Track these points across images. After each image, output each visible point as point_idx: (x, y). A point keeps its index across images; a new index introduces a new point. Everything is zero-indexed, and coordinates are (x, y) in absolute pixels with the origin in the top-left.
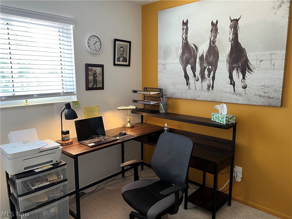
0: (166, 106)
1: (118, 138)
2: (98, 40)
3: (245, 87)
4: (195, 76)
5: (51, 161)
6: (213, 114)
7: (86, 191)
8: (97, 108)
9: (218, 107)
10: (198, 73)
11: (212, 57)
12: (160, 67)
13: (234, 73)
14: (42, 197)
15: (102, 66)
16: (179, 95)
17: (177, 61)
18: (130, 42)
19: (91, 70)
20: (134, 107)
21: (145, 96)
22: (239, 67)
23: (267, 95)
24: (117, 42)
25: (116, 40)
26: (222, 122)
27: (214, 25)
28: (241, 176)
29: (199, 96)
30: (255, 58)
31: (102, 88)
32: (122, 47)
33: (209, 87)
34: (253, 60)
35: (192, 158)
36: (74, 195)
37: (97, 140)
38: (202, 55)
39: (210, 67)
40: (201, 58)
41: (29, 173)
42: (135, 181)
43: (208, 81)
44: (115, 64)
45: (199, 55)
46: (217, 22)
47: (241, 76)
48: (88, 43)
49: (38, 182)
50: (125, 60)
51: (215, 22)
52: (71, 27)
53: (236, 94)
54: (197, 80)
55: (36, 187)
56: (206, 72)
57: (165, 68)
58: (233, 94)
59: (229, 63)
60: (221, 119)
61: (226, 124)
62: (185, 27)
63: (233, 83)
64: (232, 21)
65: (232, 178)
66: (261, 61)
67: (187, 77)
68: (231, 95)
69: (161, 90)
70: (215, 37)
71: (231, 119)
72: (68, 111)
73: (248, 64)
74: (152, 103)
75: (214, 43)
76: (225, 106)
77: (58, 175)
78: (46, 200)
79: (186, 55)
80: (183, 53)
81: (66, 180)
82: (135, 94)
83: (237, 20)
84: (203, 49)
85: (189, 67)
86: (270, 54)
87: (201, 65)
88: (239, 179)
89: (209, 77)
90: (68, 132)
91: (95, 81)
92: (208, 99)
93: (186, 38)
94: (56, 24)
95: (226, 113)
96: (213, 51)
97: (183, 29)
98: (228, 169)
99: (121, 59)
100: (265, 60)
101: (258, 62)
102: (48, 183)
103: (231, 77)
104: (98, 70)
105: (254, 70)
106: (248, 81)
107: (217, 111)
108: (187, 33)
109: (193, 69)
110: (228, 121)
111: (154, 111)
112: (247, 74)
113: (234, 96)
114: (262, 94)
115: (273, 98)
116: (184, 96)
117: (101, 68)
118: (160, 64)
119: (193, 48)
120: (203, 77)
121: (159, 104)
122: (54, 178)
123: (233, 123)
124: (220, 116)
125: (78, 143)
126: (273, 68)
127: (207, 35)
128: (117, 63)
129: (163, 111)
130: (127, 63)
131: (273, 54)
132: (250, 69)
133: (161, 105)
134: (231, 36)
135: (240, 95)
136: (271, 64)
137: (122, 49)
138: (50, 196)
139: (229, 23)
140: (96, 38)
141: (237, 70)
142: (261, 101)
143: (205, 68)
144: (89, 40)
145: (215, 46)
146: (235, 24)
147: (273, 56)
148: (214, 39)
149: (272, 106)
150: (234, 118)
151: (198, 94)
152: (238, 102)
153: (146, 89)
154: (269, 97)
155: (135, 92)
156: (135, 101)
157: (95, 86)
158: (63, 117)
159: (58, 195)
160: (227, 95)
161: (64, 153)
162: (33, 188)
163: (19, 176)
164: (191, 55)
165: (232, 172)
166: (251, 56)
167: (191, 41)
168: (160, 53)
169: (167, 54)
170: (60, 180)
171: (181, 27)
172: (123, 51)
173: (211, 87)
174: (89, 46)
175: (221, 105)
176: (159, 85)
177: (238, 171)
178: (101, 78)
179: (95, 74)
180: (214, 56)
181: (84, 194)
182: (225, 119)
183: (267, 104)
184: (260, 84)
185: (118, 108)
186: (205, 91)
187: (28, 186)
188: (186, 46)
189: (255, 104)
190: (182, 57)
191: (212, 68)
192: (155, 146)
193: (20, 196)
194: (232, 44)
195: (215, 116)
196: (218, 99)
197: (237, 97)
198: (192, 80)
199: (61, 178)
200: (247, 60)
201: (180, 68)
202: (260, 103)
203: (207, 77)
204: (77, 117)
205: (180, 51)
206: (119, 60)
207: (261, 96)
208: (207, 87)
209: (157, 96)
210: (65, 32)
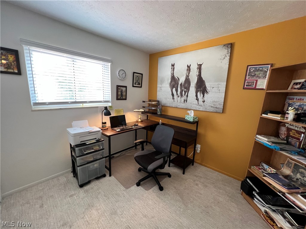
0: (161, 110)
1: (133, 127)
2: (124, 72)
3: (204, 102)
4: (177, 94)
5: (96, 139)
6: (186, 115)
7: (115, 156)
8: (122, 110)
9: (189, 112)
10: (179, 93)
11: (187, 85)
12: (158, 89)
13: (199, 93)
14: (90, 158)
15: (126, 87)
16: (168, 105)
17: (168, 86)
18: (142, 74)
19: (120, 89)
20: (143, 110)
21: (149, 104)
22: (201, 90)
23: (215, 106)
24: (135, 74)
25: (134, 73)
26: (191, 120)
27: (189, 67)
28: (200, 150)
29: (179, 106)
30: (210, 86)
31: (126, 99)
32: (138, 77)
33: (185, 100)
34: (209, 87)
35: (173, 139)
36: (108, 158)
37: (121, 128)
38: (182, 83)
39: (186, 90)
40: (181, 85)
41: (83, 144)
42: (142, 151)
43: (184, 97)
44: (133, 86)
45: (180, 83)
46: (190, 65)
47: (202, 95)
48: (119, 74)
49: (88, 149)
50: (139, 84)
51: (189, 65)
52: (109, 64)
53: (199, 105)
54: (179, 97)
55: (87, 152)
56: (183, 93)
57: (161, 89)
58: (197, 105)
59: (196, 88)
60: (190, 119)
61: (193, 121)
62: (173, 67)
63: (197, 99)
64: (198, 65)
65: (195, 150)
66: (213, 88)
67: (173, 95)
68: (196, 106)
69: (158, 101)
70: (189, 73)
71: (195, 118)
72: (106, 111)
73: (206, 89)
74: (153, 108)
75: (188, 77)
76: (193, 111)
77: (99, 146)
78: (92, 159)
79: (173, 83)
80: (171, 82)
81: (104, 149)
82: (144, 103)
83: (201, 65)
84: (182, 80)
85: (174, 89)
86: (218, 84)
87: (181, 88)
88: (198, 151)
89: (185, 95)
90: (105, 123)
91: (122, 95)
92: (184, 108)
93: (173, 73)
94: (101, 62)
95: (193, 115)
96: (188, 81)
97: (172, 68)
98: (193, 146)
99: (137, 83)
100: (216, 87)
101: (211, 88)
102: (94, 150)
104: (124, 89)
105: (209, 93)
106: (205, 98)
107: (188, 114)
108: (174, 71)
109: (177, 90)
110: (194, 120)
111: (154, 113)
112: (205, 94)
113: (198, 106)
114: (213, 106)
115: (218, 108)
116: (171, 105)
117: (125, 88)
118: (158, 87)
119: (177, 79)
120: (182, 95)
122: (97, 148)
123: (196, 121)
124: (190, 117)
125: (111, 129)
126: (219, 91)
127: (185, 72)
128: (134, 85)
129: (159, 113)
130: (140, 86)
131: (219, 84)
132: (207, 92)
133: (158, 110)
134: (198, 73)
135: (201, 106)
136: (218, 89)
137: (137, 78)
138: (95, 157)
139: (197, 66)
140: (123, 71)
141: (200, 92)
143: (183, 90)
144: (119, 72)
145: (189, 78)
146: (200, 67)
147: (219, 85)
148: (188, 75)
149: (218, 113)
150: (197, 118)
151: (179, 104)
152: (200, 110)
153: (150, 101)
154: (216, 108)
155: (144, 102)
156: (144, 107)
157: (122, 98)
158: (103, 114)
159: (99, 157)
160: (194, 105)
161: (103, 134)
162: (85, 153)
163: (77, 146)
164: (175, 83)
165: (195, 147)
166: (208, 85)
167: (176, 75)
168: (159, 81)
169: (162, 82)
170: (100, 149)
171: (171, 67)
172: (138, 79)
173: (185, 101)
174: (119, 76)
175: (191, 111)
176: (157, 99)
177: (198, 147)
178: (125, 94)
179: (122, 92)
180: (188, 84)
181: (114, 157)
182: (192, 119)
183: (215, 111)
184: (212, 100)
185: (134, 111)
186: (183, 103)
187: (82, 151)
188: (173, 78)
189: (209, 111)
190: (170, 84)
191: (187, 90)
192: (154, 132)
193: (77, 157)
194: (198, 78)
195: (187, 117)
196: (189, 108)
197: (200, 107)
198: (175, 97)
199: (101, 148)
200: (205, 87)
201: (170, 89)
202: (211, 111)
203: (183, 95)
204: (111, 115)
205: (170, 80)
206: (135, 84)
207: (212, 107)
208: (183, 101)
209: (156, 104)
210: (106, 67)
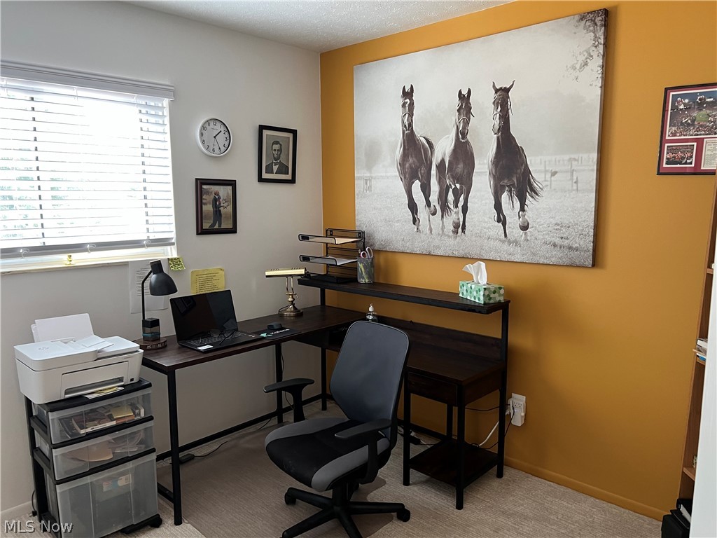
0: (372, 267)
1: (264, 335)
2: (223, 129)
3: (525, 228)
4: (428, 204)
5: (121, 380)
6: (461, 283)
7: (196, 452)
8: (221, 272)
9: (470, 268)
10: (434, 197)
11: (461, 166)
12: (359, 185)
13: (505, 197)
14: (100, 450)
15: (232, 184)
16: (398, 246)
17: (394, 172)
18: (294, 132)
19: (208, 193)
20: (302, 271)
21: (328, 248)
22: (513, 185)
23: (566, 243)
24: (265, 132)
25: (262, 128)
26: (477, 301)
27: (464, 99)
28: (523, 414)
29: (438, 247)
30: (542, 168)
31: (233, 230)
32: (276, 143)
33: (456, 226)
34: (539, 172)
37: (216, 338)
38: (443, 161)
39: (458, 186)
40: (441, 166)
41: (73, 401)
42: (295, 422)
43: (455, 215)
44: (261, 180)
45: (436, 160)
46: (469, 92)
47: (517, 204)
48: (202, 135)
49: (94, 420)
50: (283, 170)
51: (465, 92)
52: (166, 102)
53: (510, 242)
54: (434, 214)
55: (89, 430)
56: (451, 197)
57: (370, 188)
58: (503, 242)
59: (494, 177)
60: (475, 294)
61: (485, 304)
62: (408, 100)
63: (502, 220)
64: (497, 91)
66: (554, 174)
67: (413, 207)
68: (498, 243)
69: (361, 234)
71: (494, 292)
72: (157, 278)
73: (529, 180)
74: (341, 262)
75: (464, 135)
76: (483, 265)
77: (134, 407)
78: (108, 457)
79: (411, 160)
80: (405, 156)
81: (151, 418)
82: (305, 242)
83: (506, 90)
84: (444, 148)
85: (417, 186)
86: (570, 160)
87: (440, 181)
88: (518, 420)
89: (457, 207)
90: (155, 323)
92: (456, 254)
93: (410, 125)
94: (134, 98)
95: (485, 281)
96: (463, 152)
97: (404, 105)
99: (275, 168)
100: (561, 172)
101: (549, 175)
102: (114, 423)
103: (498, 206)
104: (224, 192)
105: (540, 193)
106: (530, 215)
107: (469, 277)
108: (411, 115)
109: (426, 190)
110: (487, 297)
111: (346, 279)
112: (529, 200)
113: (505, 246)
114: (558, 241)
115: (577, 249)
116: (408, 247)
117: (230, 187)
118: (359, 178)
119: (423, 145)
120: (444, 207)
121: (357, 265)
122: (126, 414)
123: (500, 301)
124: (473, 286)
125: (177, 345)
126: (575, 188)
127: (452, 119)
128: (265, 176)
129: (364, 279)
131: (575, 160)
133: (361, 266)
134: (497, 122)
135: (516, 243)
136: (572, 179)
137: (276, 147)
138: (118, 451)
139: (492, 95)
140: (218, 124)
141: (510, 191)
142: (555, 256)
143: (448, 188)
144: (203, 128)
145: (468, 142)
146: (503, 97)
147: (574, 163)
148: (464, 128)
149: (577, 266)
150: (502, 291)
151: (437, 242)
152: (512, 259)
153: (330, 233)
154: (570, 248)
155: (305, 238)
156: (306, 259)
157: (216, 227)
158: (147, 290)
159: (133, 449)
160: (491, 243)
161: (146, 362)
162: (83, 432)
163: (54, 406)
164: (420, 160)
166: (536, 163)
167: (419, 131)
168: (360, 155)
169: (372, 159)
170: (138, 418)
171: (401, 102)
172: (280, 150)
173: (460, 227)
174: (203, 142)
175: (476, 264)
176: (357, 223)
178: (230, 209)
179: (216, 201)
180: (465, 163)
182: (482, 293)
183: (567, 261)
184: (554, 222)
185: (268, 273)
186: (449, 236)
187: (72, 428)
188: (410, 140)
189: (546, 262)
190: (402, 164)
191: (461, 187)
192: (339, 351)
193: (57, 446)
194: (498, 138)
195: (465, 288)
196: (474, 252)
197: (511, 248)
199: (139, 414)
200: (527, 172)
201: (400, 186)
202: (554, 260)
203: (451, 207)
204: (175, 290)
205: (399, 152)
206: (269, 170)
207: (555, 245)
208: (452, 228)
209: (354, 246)
210: (153, 112)
